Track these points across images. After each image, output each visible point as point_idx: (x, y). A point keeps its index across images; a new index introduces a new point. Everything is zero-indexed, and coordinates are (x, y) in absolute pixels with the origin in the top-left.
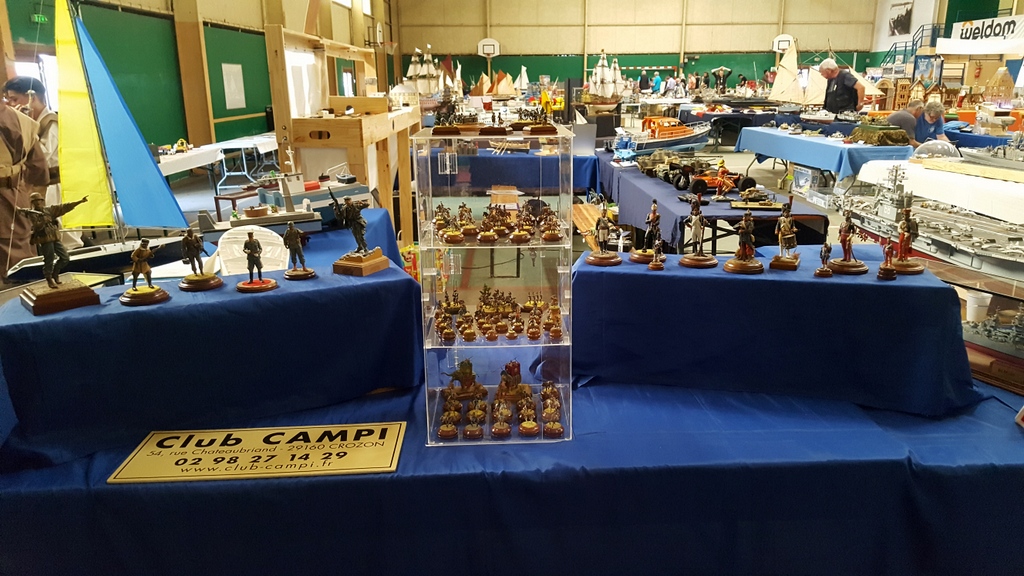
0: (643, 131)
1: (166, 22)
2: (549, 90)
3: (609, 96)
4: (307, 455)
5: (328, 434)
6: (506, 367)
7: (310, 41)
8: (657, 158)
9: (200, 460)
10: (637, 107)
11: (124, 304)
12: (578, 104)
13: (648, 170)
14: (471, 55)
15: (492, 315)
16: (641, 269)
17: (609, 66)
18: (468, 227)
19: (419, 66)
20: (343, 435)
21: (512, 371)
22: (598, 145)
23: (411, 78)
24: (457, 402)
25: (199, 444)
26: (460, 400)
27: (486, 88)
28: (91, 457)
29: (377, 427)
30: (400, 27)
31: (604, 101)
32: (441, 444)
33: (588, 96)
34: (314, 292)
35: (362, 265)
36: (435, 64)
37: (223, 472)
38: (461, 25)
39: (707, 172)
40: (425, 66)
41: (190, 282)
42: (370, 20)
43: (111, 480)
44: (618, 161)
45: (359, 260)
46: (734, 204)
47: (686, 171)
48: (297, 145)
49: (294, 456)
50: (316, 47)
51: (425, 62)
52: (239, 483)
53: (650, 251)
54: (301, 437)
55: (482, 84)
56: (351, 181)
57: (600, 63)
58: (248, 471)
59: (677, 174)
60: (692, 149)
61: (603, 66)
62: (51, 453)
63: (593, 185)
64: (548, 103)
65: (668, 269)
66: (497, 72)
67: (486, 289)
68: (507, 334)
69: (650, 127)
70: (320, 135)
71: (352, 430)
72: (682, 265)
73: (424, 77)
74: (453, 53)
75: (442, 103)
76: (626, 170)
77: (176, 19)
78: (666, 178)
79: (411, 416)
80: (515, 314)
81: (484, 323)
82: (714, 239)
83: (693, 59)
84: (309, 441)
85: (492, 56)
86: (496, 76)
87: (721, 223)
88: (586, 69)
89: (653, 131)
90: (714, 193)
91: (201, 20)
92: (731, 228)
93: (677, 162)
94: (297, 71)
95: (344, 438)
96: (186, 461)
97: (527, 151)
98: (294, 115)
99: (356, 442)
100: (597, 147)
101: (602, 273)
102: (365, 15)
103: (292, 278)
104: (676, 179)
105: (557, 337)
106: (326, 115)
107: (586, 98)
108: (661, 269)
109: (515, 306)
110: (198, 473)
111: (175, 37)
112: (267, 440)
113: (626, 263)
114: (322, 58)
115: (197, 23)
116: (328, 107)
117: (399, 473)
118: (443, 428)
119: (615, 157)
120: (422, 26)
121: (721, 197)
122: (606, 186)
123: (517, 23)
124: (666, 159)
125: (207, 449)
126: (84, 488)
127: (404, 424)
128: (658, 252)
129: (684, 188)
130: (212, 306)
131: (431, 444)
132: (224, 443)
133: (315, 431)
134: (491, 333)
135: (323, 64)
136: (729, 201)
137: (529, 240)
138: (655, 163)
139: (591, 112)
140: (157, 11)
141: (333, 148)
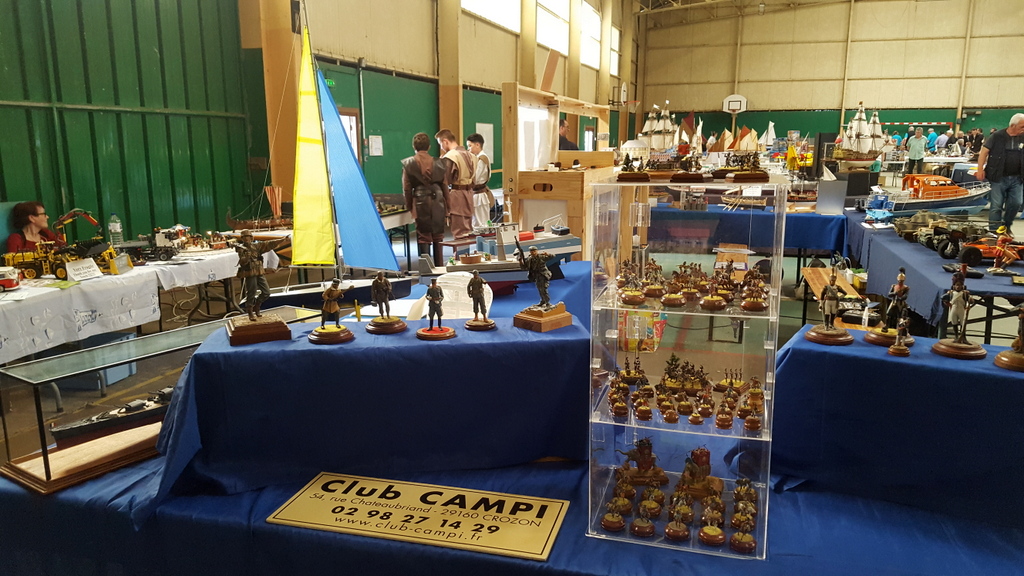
0: (903, 189)
1: (432, 85)
2: (798, 145)
3: (866, 151)
4: (459, 523)
5: (485, 501)
6: (693, 454)
7: (545, 98)
8: (919, 221)
9: (356, 510)
10: (902, 165)
11: (311, 341)
12: (829, 159)
13: (907, 234)
14: (715, 112)
15: (674, 391)
16: (878, 353)
17: (868, 120)
18: (653, 287)
19: (656, 121)
20: (500, 505)
21: (699, 460)
22: (848, 204)
23: (646, 134)
24: (630, 488)
25: (359, 493)
26: (635, 484)
27: (727, 144)
28: (261, 490)
29: (537, 502)
30: (645, 86)
31: (859, 156)
32: (603, 537)
33: (840, 151)
34: (488, 345)
35: (542, 320)
36: (671, 120)
37: (374, 528)
38: (708, 83)
39: (983, 240)
40: (661, 121)
41: (376, 324)
42: (616, 80)
43: (270, 519)
44: (870, 222)
45: (539, 314)
46: (1017, 280)
47: (955, 237)
48: (521, 196)
49: (445, 522)
50: (550, 104)
51: (662, 118)
52: (385, 543)
53: (892, 331)
54: (457, 501)
55: (723, 141)
56: (564, 232)
57: (857, 117)
58: (397, 531)
59: (943, 240)
60: (965, 212)
61: (860, 119)
62: (226, 481)
63: (839, 247)
64: (794, 159)
65: (916, 357)
66: (740, 128)
67: (674, 359)
68: (690, 418)
69: (912, 186)
70: (545, 187)
71: (510, 501)
72: (935, 352)
73: (659, 132)
74: (696, 110)
75: (675, 158)
76: (880, 232)
77: (441, 83)
78: (929, 244)
79: (575, 495)
80: (704, 393)
81: (663, 400)
82: (989, 319)
83: (974, 115)
84: (465, 507)
85: (737, 112)
86: (739, 132)
87: (999, 302)
88: (842, 124)
89: (916, 191)
90: (991, 265)
91: (461, 83)
92: (1010, 307)
93: (945, 226)
94: (529, 126)
95: (500, 510)
96: (343, 508)
97: (763, 208)
98: (522, 167)
99: (512, 517)
100: (846, 206)
101: (825, 353)
102: (611, 76)
103: (473, 328)
104: (941, 245)
105: (754, 428)
106: (553, 169)
107: (838, 153)
108: (905, 355)
109: (705, 383)
110: (350, 525)
111: (438, 99)
112: (424, 499)
113: (859, 344)
114: (556, 115)
115: (458, 87)
116: (556, 161)
117: (550, 564)
118: (609, 517)
119: (868, 217)
120: (667, 84)
121: (1000, 270)
122: (854, 249)
123: (768, 78)
124: (931, 222)
125: (366, 499)
126: (245, 523)
127: (567, 504)
128: (903, 333)
129: (952, 256)
130: (389, 351)
131: (591, 534)
132: (383, 496)
133: (473, 496)
134: (671, 414)
135: (555, 120)
136: (1011, 275)
137: (723, 307)
138: (916, 226)
139: (842, 168)
140: (425, 75)
141: (554, 200)
